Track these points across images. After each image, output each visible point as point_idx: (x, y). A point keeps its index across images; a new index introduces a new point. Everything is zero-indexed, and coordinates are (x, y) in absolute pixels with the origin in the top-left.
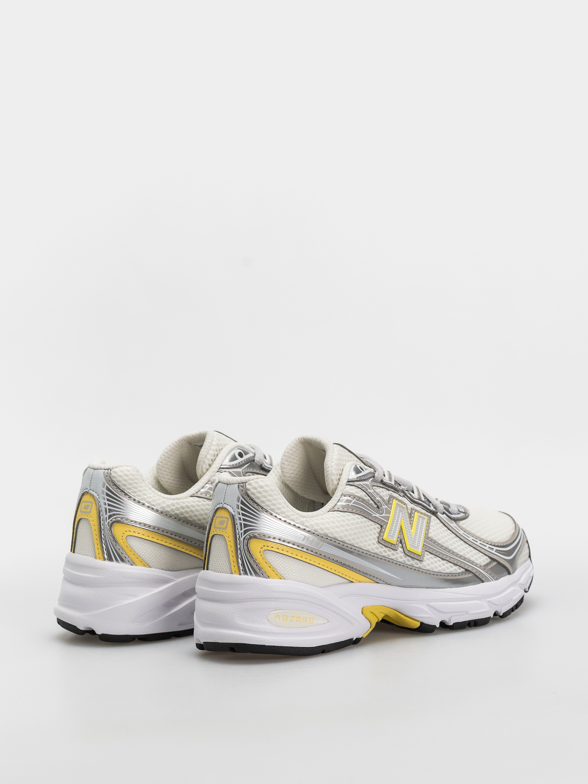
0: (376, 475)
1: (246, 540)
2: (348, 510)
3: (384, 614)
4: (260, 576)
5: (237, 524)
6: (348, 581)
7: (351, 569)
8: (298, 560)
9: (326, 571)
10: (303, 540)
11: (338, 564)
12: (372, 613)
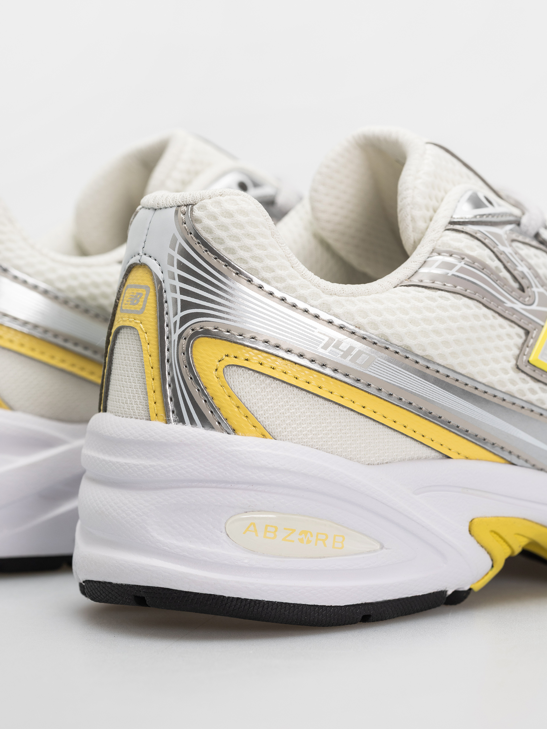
0: (524, 221)
1: (185, 339)
2: (445, 285)
3: (528, 538)
4: (212, 428)
5: (166, 302)
6: (437, 454)
7: (446, 425)
8: (311, 395)
9: (381, 426)
10: (325, 347)
11: (412, 412)
12: (495, 533)
